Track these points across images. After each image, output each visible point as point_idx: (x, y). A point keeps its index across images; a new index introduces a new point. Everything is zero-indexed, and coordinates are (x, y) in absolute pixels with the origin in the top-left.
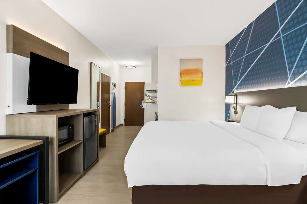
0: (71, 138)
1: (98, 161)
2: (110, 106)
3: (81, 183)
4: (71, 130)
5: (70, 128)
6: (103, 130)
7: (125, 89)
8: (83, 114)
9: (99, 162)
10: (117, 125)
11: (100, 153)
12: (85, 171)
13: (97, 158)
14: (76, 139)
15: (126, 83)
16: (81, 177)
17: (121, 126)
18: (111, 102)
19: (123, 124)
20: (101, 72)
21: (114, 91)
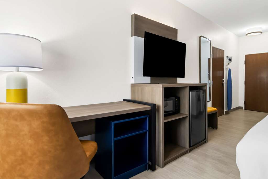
0: (177, 110)
1: (206, 141)
2: (223, 84)
3: (185, 158)
4: (177, 102)
5: (176, 100)
6: (214, 109)
7: (245, 64)
8: (188, 87)
9: (208, 143)
10: (233, 107)
11: (209, 134)
12: (191, 148)
13: (205, 138)
14: (182, 112)
15: (247, 56)
16: (186, 153)
17: (240, 109)
18: (225, 79)
19: (242, 107)
20: (212, 45)
21: (229, 67)
